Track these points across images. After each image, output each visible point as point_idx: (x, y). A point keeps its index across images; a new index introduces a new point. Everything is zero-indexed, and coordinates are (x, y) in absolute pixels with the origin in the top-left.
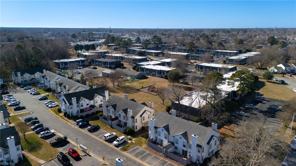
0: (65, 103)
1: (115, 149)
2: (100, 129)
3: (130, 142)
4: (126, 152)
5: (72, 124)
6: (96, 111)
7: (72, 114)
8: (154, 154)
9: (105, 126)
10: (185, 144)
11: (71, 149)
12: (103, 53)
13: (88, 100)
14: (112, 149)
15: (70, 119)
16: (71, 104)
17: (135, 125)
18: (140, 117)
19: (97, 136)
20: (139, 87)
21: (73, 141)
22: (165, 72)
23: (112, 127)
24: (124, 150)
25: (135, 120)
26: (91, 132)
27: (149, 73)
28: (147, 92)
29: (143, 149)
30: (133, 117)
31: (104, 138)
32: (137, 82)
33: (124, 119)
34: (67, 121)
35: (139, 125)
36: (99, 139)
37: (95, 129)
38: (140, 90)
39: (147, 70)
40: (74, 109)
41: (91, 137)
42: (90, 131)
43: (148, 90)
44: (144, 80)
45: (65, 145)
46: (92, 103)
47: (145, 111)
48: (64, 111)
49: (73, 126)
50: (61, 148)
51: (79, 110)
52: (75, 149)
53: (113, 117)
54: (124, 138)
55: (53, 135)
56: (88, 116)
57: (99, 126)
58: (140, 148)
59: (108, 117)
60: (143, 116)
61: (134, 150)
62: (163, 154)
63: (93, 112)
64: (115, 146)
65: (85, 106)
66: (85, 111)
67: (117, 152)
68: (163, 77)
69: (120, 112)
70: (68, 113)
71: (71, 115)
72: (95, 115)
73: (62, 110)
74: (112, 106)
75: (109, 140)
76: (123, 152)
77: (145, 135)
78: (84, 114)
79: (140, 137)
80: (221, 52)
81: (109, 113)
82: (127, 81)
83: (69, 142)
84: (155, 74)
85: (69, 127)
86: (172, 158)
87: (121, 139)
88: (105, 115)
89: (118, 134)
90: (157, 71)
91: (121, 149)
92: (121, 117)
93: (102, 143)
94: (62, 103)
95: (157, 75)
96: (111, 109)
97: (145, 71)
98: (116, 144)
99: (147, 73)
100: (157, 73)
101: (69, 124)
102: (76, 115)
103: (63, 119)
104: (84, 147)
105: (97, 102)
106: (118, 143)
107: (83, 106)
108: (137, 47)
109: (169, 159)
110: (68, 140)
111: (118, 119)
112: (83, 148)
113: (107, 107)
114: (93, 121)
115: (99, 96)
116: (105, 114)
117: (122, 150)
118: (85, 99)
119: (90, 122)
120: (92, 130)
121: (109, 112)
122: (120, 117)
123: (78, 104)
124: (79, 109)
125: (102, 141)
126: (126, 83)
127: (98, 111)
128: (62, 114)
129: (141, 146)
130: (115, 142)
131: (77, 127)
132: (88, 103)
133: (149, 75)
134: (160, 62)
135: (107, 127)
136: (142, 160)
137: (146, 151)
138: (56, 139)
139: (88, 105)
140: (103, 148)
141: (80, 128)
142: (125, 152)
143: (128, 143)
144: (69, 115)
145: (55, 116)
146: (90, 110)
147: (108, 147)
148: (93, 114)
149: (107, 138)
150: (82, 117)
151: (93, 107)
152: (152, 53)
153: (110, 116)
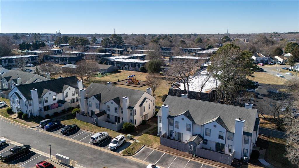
0: (20, 98)
1: (114, 155)
2: (81, 130)
3: (132, 142)
4: (133, 157)
5: (33, 127)
6: (68, 107)
7: (31, 113)
8: (175, 155)
9: (87, 125)
10: (221, 134)
11: (41, 162)
12: (56, 51)
13: (55, 93)
14: (108, 154)
15: (30, 121)
16: (29, 98)
17: (134, 119)
18: (140, 107)
19: (78, 140)
20: (115, 80)
21: (42, 151)
22: (141, 65)
23: (99, 125)
24: (129, 154)
25: (134, 111)
26: (68, 135)
27: (121, 67)
28: (127, 85)
29: (156, 150)
30: (131, 108)
31: (91, 140)
32: (110, 76)
33: (116, 112)
34: (24, 124)
35: (138, 119)
36: (82, 143)
37: (72, 131)
38: (117, 83)
39: (118, 64)
40: (36, 107)
41: (70, 141)
42: (64, 133)
43: (127, 83)
44: (117, 74)
45: (28, 158)
46: (60, 96)
47: (145, 99)
48: (18, 110)
49: (35, 129)
50: (21, 163)
51: (43, 107)
52: (48, 161)
53: (97, 111)
54: (124, 137)
55: (4, 145)
56: (56, 114)
57: (78, 125)
58: (152, 149)
59: (88, 113)
60: (143, 105)
61: (143, 152)
62: (189, 153)
63: (64, 109)
64: (112, 150)
65: (51, 102)
66: (50, 108)
67: (119, 159)
68: (138, 70)
69: (109, 104)
70: (25, 113)
71: (29, 115)
72: (66, 113)
73: (15, 110)
74: (95, 96)
75: (99, 142)
76: (127, 157)
77: (149, 131)
78: (50, 112)
79: (144, 135)
80: (186, 49)
81: (89, 107)
82: (96, 76)
83: (34, 154)
84: (128, 68)
85: (29, 132)
86: (205, 157)
87: (119, 139)
88: (83, 111)
89: (111, 134)
90: (130, 64)
91: (124, 153)
92: (111, 110)
93: (90, 149)
94: (13, 99)
95: (130, 69)
96: (93, 101)
97: (115, 65)
98: (114, 147)
99: (118, 67)
100: (130, 66)
101: (29, 127)
102: (38, 115)
103: (18, 121)
104: (64, 157)
105: (67, 96)
106: (116, 144)
107: (48, 101)
108: (96, 46)
109: (201, 158)
110: (31, 150)
111: (106, 113)
112: (62, 159)
113: (86, 98)
114: (67, 121)
115: (70, 87)
116: (83, 108)
117: (126, 155)
118: (50, 92)
119: (63, 122)
120: (68, 132)
121: (91, 106)
122: (109, 110)
123: (40, 99)
124: (41, 106)
125: (88, 145)
126: (97, 78)
127: (70, 108)
128: (15, 116)
129: (152, 145)
130: (111, 145)
131: (42, 131)
132: (54, 97)
133: (121, 69)
134: (130, 57)
135: (90, 126)
136: (162, 165)
137: (161, 151)
138: (10, 151)
139: (55, 99)
140: (95, 156)
141: (47, 132)
142: (131, 157)
143: (130, 144)
144: (27, 115)
145: (3, 119)
146: (59, 106)
147: (101, 153)
148: (64, 111)
149: (96, 140)
150: (47, 116)
151: (62, 102)
152: (115, 50)
153: (92, 111)
